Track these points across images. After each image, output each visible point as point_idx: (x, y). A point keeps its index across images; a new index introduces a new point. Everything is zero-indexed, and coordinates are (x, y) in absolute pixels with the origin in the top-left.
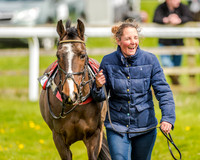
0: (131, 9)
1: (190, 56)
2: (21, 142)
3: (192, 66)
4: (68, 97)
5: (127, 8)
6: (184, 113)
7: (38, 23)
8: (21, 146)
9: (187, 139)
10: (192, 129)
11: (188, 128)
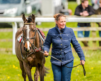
0: (64, 8)
1: (93, 31)
2: (8, 75)
3: (94, 37)
4: (27, 49)
5: (61, 7)
6: (91, 60)
7: (17, 15)
8: (9, 77)
9: (92, 74)
10: (94, 69)
11: (92, 68)
